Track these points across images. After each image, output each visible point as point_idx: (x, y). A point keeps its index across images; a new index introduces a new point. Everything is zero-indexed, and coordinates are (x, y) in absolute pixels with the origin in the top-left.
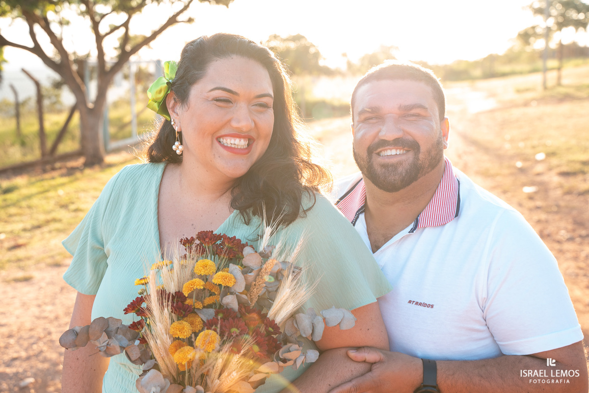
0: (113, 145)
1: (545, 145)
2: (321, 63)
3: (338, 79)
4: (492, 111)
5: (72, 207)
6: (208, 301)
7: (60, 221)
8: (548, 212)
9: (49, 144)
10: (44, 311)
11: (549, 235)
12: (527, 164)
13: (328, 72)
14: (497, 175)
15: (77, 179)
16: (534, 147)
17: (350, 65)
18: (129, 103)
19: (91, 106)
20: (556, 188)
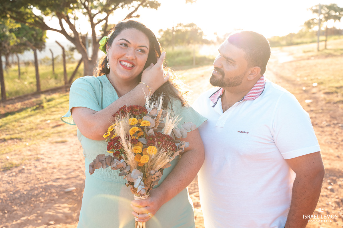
1: (317, 79)
2: (204, 38)
3: (212, 46)
4: (291, 62)
6: (139, 135)
8: (316, 113)
9: (68, 78)
10: (74, 157)
11: (316, 124)
12: (308, 88)
13: (207, 42)
16: (312, 80)
17: (218, 39)
19: (90, 59)
20: (322, 100)
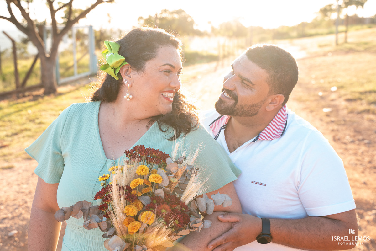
0: (62, 80)
1: (337, 82)
2: (195, 27)
3: (206, 38)
4: (304, 59)
5: (37, 121)
6: (144, 191)
7: (30, 130)
8: (339, 125)
9: (21, 80)
10: (22, 188)
11: (339, 139)
12: (326, 94)
13: (199, 34)
14: (307, 100)
15: (39, 103)
16: (330, 83)
17: (213, 29)
18: (72, 53)
19: (48, 56)
20: (344, 109)
